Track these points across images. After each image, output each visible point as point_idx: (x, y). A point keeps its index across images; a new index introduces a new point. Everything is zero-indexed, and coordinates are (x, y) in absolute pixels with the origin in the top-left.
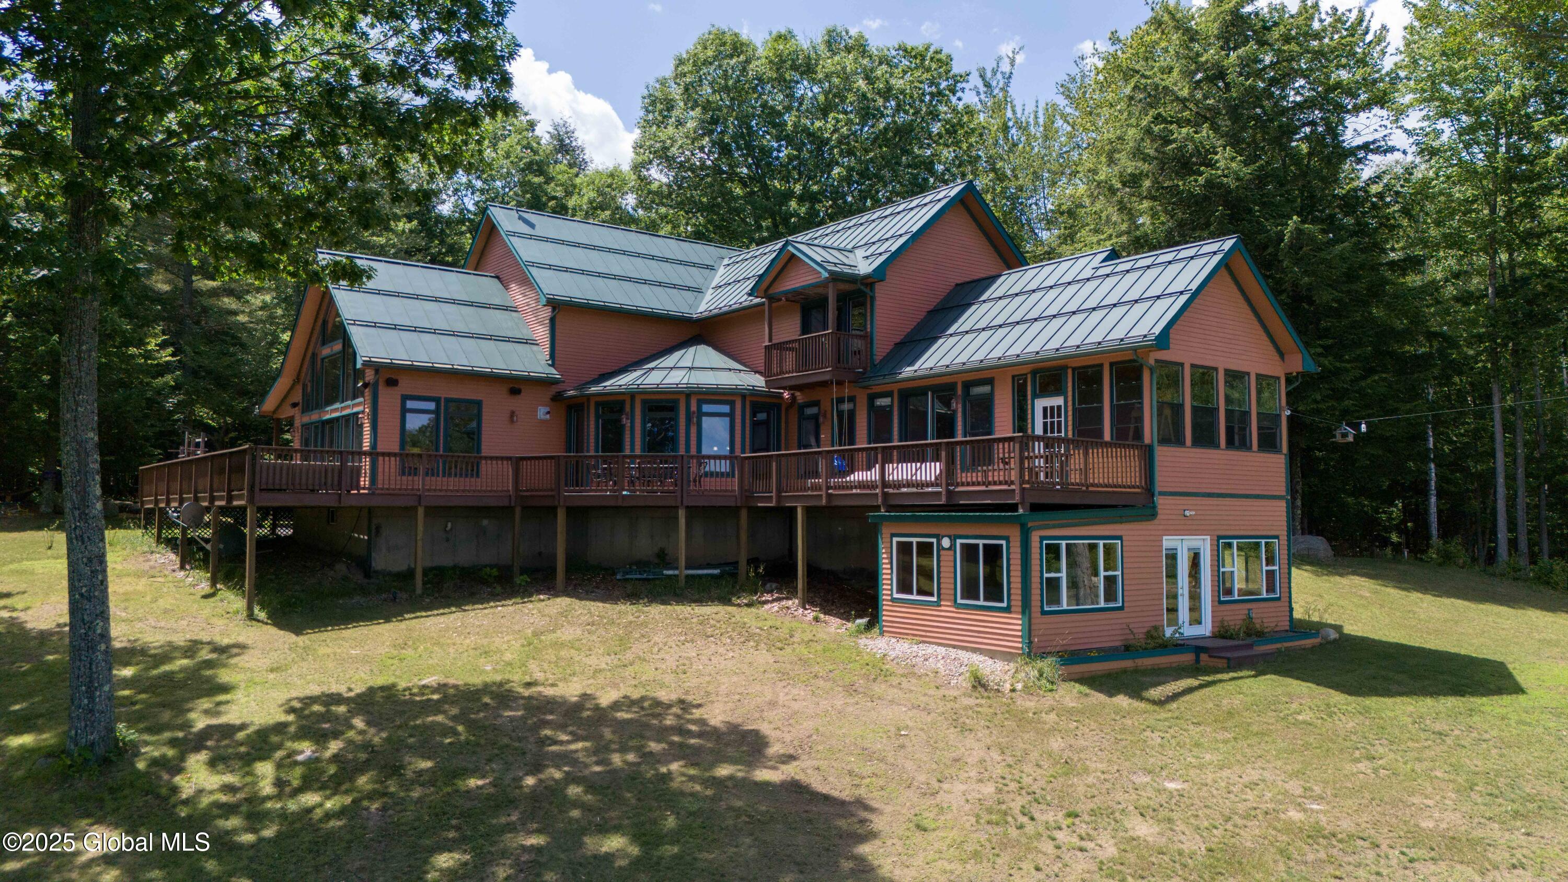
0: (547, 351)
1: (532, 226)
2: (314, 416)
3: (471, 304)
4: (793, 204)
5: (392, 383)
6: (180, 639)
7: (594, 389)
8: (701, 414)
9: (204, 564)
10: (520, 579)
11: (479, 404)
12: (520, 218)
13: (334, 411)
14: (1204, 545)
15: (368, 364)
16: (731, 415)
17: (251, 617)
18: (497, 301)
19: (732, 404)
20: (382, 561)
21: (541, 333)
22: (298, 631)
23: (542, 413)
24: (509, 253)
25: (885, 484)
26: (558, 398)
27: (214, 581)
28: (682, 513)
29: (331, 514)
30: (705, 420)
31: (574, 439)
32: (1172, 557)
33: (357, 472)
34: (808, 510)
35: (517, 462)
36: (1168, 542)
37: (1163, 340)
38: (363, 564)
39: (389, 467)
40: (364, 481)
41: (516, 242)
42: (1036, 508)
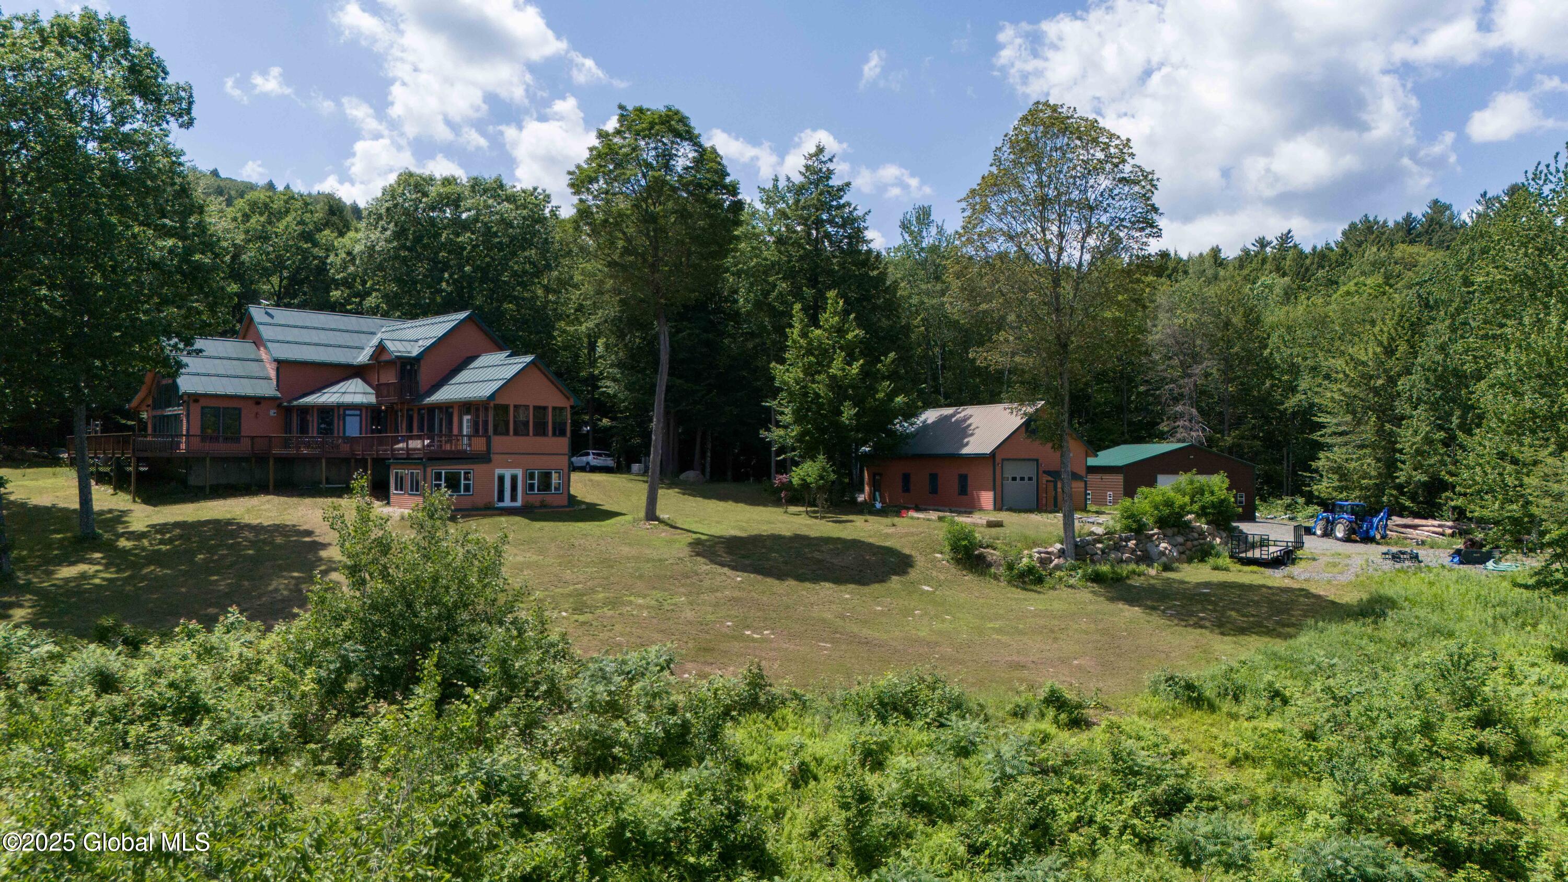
0: (275, 382)
1: (272, 317)
2: (159, 413)
3: (238, 359)
4: (444, 285)
5: (196, 401)
6: (105, 508)
7: (295, 403)
8: (345, 415)
9: (109, 482)
10: (253, 488)
11: (240, 410)
12: (267, 313)
13: (169, 411)
14: (519, 473)
15: (185, 393)
16: (360, 415)
17: (134, 501)
18: (252, 357)
19: (361, 410)
20: (193, 481)
21: (273, 374)
22: (155, 506)
23: (272, 413)
24: (258, 333)
25: (408, 448)
26: (279, 406)
27: (115, 489)
28: (324, 461)
29: (169, 460)
30: (347, 418)
31: (287, 428)
32: (501, 479)
33: (179, 443)
34: (373, 460)
35: (253, 438)
36: (498, 471)
37: (493, 396)
38: (184, 482)
39: (196, 441)
40: (183, 446)
41: (261, 328)
42: (430, 459)
